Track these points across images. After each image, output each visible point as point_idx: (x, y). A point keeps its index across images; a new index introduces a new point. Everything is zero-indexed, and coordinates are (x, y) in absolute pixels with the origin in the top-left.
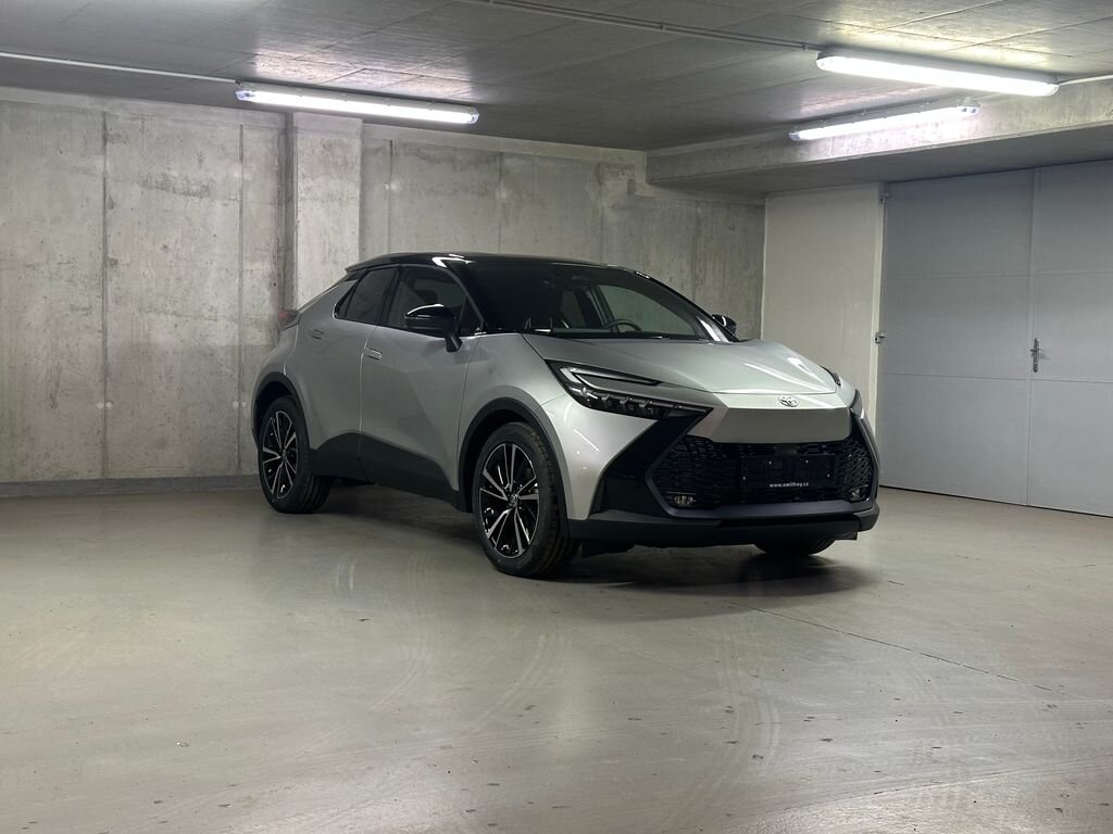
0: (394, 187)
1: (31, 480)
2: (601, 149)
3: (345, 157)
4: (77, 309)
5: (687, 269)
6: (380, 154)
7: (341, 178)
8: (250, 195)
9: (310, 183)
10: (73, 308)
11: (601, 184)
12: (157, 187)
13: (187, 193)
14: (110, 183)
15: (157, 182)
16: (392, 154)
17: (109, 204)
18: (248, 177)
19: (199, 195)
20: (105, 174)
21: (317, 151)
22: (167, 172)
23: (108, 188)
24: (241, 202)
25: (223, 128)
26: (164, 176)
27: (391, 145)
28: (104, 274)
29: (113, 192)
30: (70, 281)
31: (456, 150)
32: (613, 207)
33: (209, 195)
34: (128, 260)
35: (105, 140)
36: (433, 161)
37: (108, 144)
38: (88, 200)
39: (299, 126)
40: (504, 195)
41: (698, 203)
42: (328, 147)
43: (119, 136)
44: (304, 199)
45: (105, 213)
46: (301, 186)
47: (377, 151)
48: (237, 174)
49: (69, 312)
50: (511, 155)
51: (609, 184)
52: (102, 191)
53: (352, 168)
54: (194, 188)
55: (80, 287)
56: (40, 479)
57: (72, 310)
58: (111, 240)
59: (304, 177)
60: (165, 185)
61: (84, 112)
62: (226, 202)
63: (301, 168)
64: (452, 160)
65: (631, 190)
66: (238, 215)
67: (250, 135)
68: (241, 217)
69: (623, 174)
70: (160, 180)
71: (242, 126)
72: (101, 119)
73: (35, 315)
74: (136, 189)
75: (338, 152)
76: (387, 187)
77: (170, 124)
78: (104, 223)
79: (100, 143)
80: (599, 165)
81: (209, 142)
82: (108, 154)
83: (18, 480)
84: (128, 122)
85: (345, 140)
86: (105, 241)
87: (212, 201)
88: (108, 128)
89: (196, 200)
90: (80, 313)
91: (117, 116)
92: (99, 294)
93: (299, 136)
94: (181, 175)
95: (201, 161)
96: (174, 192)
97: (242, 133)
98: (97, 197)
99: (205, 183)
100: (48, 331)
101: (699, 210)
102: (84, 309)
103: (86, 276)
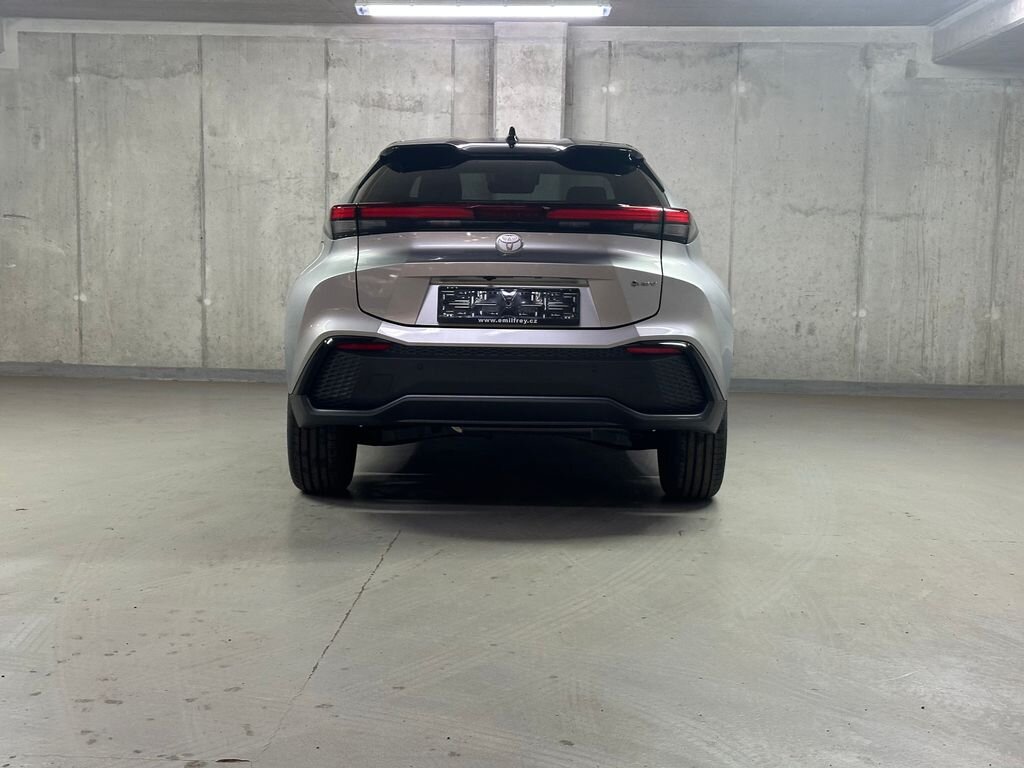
0: (612, 89)
1: (266, 368)
2: (871, 29)
3: (546, 63)
4: (304, 219)
5: (990, 160)
6: (597, 56)
7: (542, 84)
8: (461, 107)
9: (509, 91)
10: (300, 218)
11: (868, 68)
12: (374, 106)
13: (401, 109)
14: (331, 103)
15: (373, 100)
16: (610, 55)
17: (330, 123)
18: (459, 90)
19: (413, 110)
20: (327, 94)
21: (517, 59)
22: (383, 90)
23: (330, 108)
24: (452, 115)
25: (436, 44)
26: (380, 93)
27: (610, 46)
28: (327, 187)
29: (334, 112)
30: (297, 194)
31: (684, 44)
32: (885, 93)
33: (422, 110)
34: (347, 174)
35: (327, 65)
36: (658, 58)
37: (331, 69)
38: (313, 120)
39: (499, 35)
40: (742, 89)
41: (1008, 82)
42: (529, 54)
43: (340, 60)
44: (502, 108)
45: (327, 130)
46: (500, 95)
47: (595, 53)
48: (448, 88)
49: (296, 221)
50: (754, 45)
51: (879, 68)
52: (324, 111)
53: (554, 73)
54: (408, 104)
55: (306, 199)
56: (273, 368)
57: (299, 220)
58: (332, 156)
59: (503, 86)
60: (381, 103)
61: (308, 40)
62: (438, 115)
63: (500, 78)
64: (680, 56)
65: (910, 72)
66: (449, 126)
67: (460, 49)
68: (452, 128)
69: (900, 54)
70: (376, 99)
71: (453, 41)
72: (324, 46)
73: (269, 225)
74: (355, 108)
75: (539, 58)
76: (605, 89)
77: (385, 45)
78: (327, 141)
79: (323, 69)
80: (867, 46)
81: (423, 59)
82: (330, 77)
83: (255, 368)
84: (347, 46)
85: (547, 46)
86: (327, 157)
87: (425, 115)
88: (330, 53)
89: (408, 114)
90: (307, 222)
91: (338, 42)
92: (322, 205)
93: (499, 45)
94: (395, 92)
95: (414, 78)
96: (389, 109)
97: (453, 48)
98: (320, 117)
99: (418, 98)
100: (279, 238)
101: (1009, 90)
102: (310, 219)
103: (311, 190)
